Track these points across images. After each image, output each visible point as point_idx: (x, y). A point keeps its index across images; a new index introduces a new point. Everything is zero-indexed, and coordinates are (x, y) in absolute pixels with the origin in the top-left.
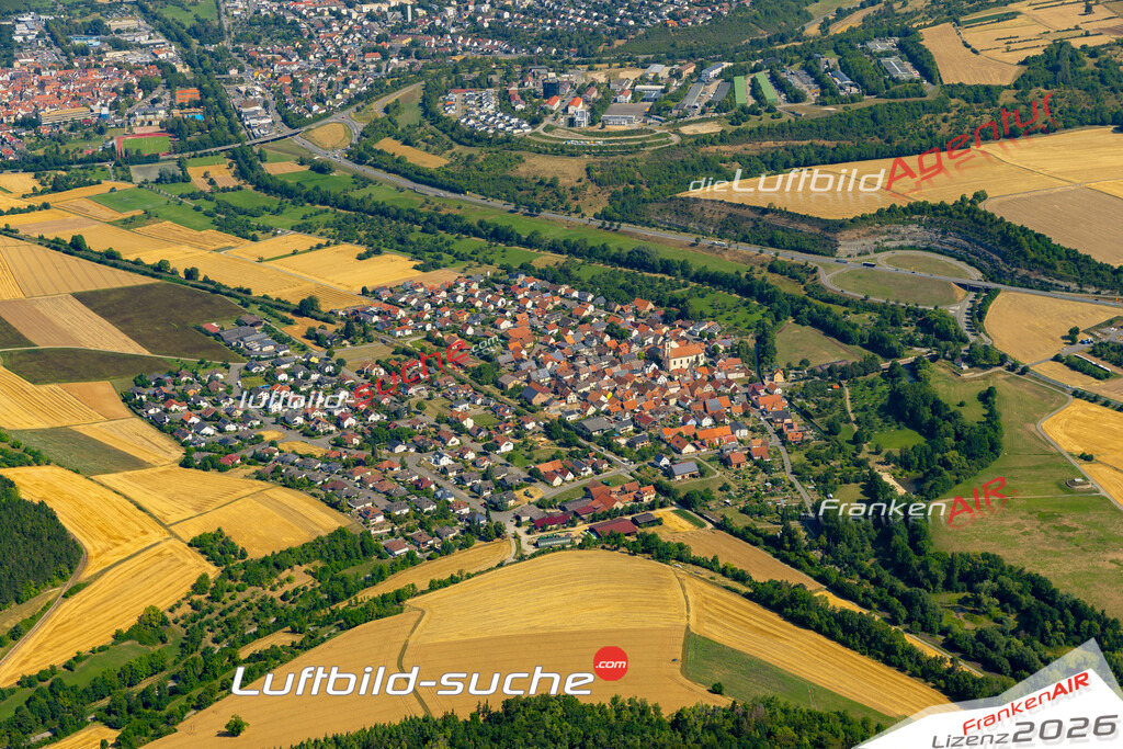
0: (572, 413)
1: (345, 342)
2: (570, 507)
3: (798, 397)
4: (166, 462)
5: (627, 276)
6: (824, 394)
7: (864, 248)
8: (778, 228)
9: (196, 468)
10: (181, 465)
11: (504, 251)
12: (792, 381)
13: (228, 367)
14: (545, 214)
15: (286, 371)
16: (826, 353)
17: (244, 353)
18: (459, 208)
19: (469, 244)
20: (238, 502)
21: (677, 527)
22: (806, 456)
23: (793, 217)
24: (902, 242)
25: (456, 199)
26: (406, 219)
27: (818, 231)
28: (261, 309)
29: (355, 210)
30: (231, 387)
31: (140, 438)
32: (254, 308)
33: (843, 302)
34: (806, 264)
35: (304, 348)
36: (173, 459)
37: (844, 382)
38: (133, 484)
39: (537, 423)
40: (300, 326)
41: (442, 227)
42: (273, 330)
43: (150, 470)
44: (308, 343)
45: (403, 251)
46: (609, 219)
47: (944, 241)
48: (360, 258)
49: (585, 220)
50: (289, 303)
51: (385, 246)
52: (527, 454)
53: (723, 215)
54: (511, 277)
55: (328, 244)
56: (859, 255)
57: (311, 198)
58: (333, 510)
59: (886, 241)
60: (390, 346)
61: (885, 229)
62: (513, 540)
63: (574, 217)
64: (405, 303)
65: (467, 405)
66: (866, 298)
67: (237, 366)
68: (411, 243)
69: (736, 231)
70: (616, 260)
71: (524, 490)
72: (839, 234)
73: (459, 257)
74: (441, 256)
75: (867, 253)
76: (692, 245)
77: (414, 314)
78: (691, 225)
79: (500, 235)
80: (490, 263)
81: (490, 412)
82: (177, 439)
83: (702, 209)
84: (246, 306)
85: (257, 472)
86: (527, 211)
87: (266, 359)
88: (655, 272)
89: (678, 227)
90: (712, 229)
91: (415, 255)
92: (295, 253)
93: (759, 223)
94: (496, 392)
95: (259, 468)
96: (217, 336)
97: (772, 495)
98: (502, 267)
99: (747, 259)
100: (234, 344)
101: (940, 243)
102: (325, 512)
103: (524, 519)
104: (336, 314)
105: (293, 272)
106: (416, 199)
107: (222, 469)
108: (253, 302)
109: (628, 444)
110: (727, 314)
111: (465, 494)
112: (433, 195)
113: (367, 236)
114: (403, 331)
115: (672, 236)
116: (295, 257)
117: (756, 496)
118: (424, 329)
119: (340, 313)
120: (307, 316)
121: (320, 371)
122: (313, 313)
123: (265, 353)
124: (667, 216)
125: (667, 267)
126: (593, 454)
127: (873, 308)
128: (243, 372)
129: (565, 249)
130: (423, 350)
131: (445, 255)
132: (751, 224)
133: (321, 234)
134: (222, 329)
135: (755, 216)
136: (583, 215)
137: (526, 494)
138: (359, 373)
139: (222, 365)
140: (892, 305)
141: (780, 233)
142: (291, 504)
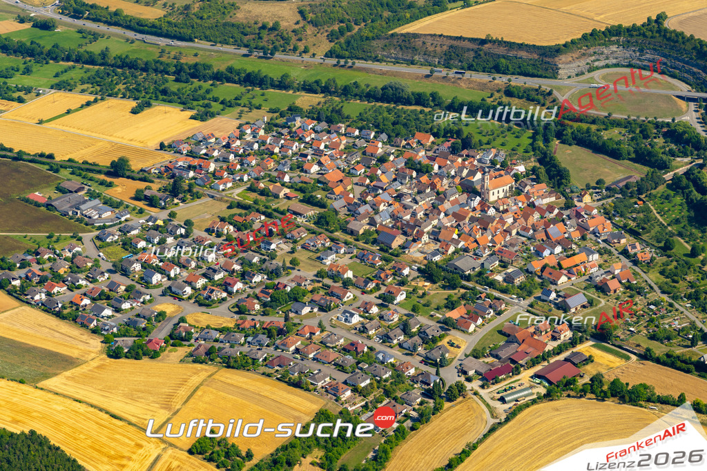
0: (435, 253)
1: (176, 201)
2: (504, 354)
3: (614, 215)
4: (93, 355)
5: (389, 111)
6: (635, 211)
7: (580, 69)
8: (499, 56)
9: (126, 357)
10: (110, 356)
11: (263, 95)
12: (598, 200)
13: (80, 239)
14: (278, 55)
15: (139, 237)
16: (606, 170)
17: (88, 223)
18: (196, 55)
19: (228, 90)
20: (199, 393)
21: (608, 363)
22: (662, 273)
23: (511, 45)
24: (607, 61)
25: (188, 47)
26: (156, 71)
27: (536, 57)
28: (72, 173)
29: (101, 65)
30: (96, 260)
31: (47, 330)
32: (64, 173)
33: (590, 120)
34: (540, 87)
35: (141, 211)
36: (96, 350)
37: (642, 197)
38: (83, 387)
39: (411, 268)
40: (122, 189)
41: (194, 76)
42: (99, 196)
43: (84, 366)
44: (140, 204)
45: (170, 102)
46: (339, 57)
47: (643, 58)
48: (134, 112)
49: (318, 60)
50: (97, 165)
51: (150, 98)
52: (423, 301)
53: (445, 48)
54: (289, 120)
55: (96, 101)
56: (577, 75)
57: (54, 56)
58: (298, 390)
59: (594, 61)
60: (221, 200)
61: (592, 50)
62: (474, 397)
63: (306, 57)
64: (206, 154)
65: (333, 256)
66: (610, 115)
67: (88, 236)
68: (174, 94)
69: (460, 61)
70: (370, 96)
71: (446, 340)
72: (557, 59)
73: (227, 104)
74: (210, 104)
75: (583, 73)
76: (427, 76)
77: (225, 166)
78: (416, 58)
79: (251, 80)
80: (259, 108)
81: (358, 261)
82: (83, 326)
83: (424, 43)
84: (57, 171)
85: (191, 355)
86: (261, 54)
87: (111, 226)
88: (410, 104)
89: (404, 60)
90: (437, 60)
91: (185, 104)
92: (68, 112)
93: (481, 53)
94: (349, 238)
95: (187, 350)
96: (49, 206)
97: (663, 317)
98: (272, 111)
99: (483, 87)
100: (70, 213)
101: (639, 59)
102: (292, 393)
103: (471, 373)
104: (149, 172)
105: (79, 131)
106: (151, 49)
107: (154, 355)
108: (61, 167)
109: (505, 280)
110: (500, 140)
111: (397, 352)
112: (164, 44)
113: (127, 89)
114: (225, 184)
115: (402, 69)
116: (70, 116)
117: (651, 321)
118: (241, 180)
119: (153, 171)
120: (123, 177)
121: (172, 233)
122: (128, 173)
123: (107, 219)
124: (392, 51)
125: (419, 100)
126: (484, 294)
127: (617, 124)
128: (98, 243)
129: (319, 90)
130: (256, 202)
131: (213, 104)
132: (472, 54)
133: (83, 91)
134: (50, 198)
135: (475, 47)
136: (314, 55)
137: (452, 345)
138: (209, 231)
139: (72, 237)
140: (634, 120)
141: (503, 60)
142: (252, 388)
